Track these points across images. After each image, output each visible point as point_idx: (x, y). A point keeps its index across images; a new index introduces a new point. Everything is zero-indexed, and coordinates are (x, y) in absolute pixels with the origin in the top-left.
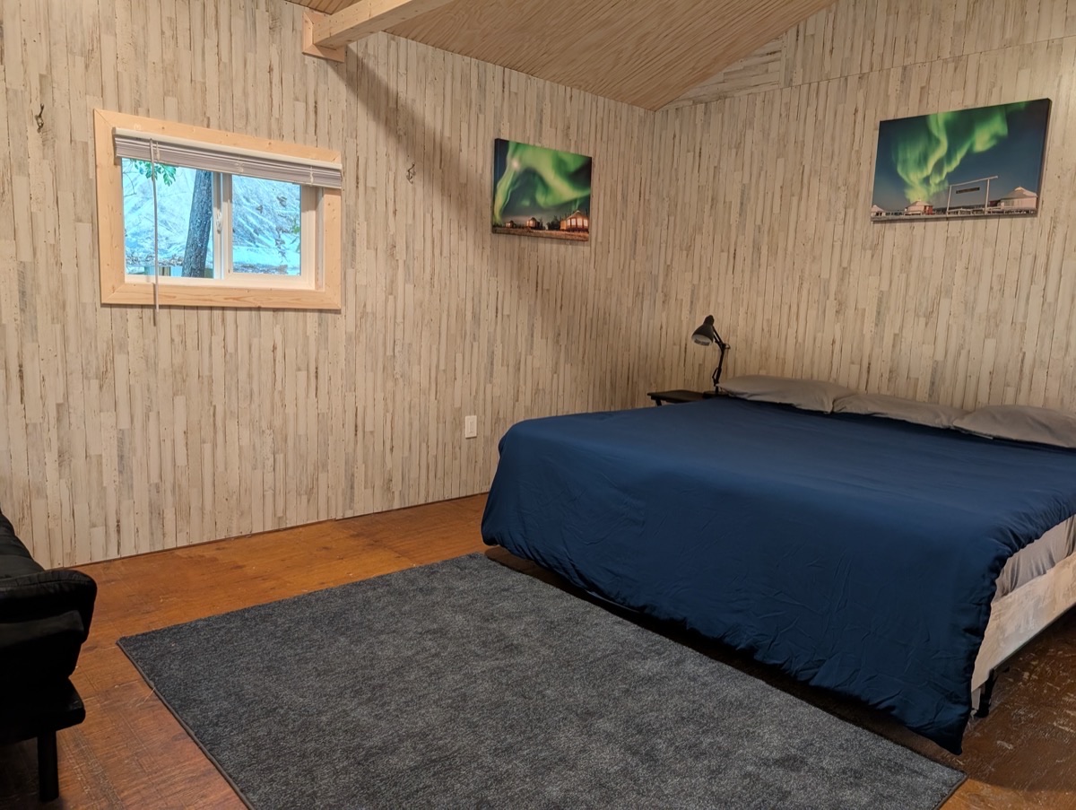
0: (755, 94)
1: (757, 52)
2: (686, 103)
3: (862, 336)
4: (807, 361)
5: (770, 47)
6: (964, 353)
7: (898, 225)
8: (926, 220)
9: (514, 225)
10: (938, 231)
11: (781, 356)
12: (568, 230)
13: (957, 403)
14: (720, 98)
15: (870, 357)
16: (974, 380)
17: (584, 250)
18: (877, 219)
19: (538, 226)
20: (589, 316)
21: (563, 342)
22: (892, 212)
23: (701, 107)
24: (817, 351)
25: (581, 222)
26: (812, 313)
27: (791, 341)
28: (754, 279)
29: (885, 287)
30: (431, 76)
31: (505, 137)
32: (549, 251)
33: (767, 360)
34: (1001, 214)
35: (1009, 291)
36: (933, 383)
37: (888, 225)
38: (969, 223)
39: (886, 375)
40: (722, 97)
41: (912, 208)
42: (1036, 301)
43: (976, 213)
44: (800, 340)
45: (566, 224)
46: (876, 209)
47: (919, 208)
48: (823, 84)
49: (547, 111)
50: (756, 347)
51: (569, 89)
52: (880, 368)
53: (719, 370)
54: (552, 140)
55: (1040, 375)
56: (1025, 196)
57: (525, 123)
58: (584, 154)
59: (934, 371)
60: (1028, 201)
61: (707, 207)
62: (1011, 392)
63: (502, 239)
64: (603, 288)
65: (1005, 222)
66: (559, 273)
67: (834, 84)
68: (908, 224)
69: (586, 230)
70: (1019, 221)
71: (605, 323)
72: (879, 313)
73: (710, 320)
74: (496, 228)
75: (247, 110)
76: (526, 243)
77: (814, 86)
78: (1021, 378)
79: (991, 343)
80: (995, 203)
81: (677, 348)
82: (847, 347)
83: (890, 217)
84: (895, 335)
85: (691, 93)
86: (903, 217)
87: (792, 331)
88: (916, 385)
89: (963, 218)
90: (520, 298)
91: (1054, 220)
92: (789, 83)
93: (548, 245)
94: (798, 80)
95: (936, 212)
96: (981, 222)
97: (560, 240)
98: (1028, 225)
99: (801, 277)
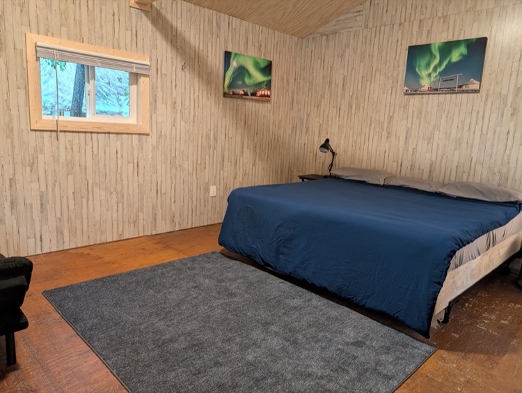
0: (350, 32)
1: (352, 11)
2: (318, 35)
3: (399, 148)
4: (373, 161)
5: (358, 9)
6: (445, 157)
7: (416, 96)
8: (429, 94)
9: (234, 93)
10: (434, 98)
11: (361, 158)
12: (260, 96)
13: (441, 181)
14: (333, 33)
15: (402, 159)
16: (449, 169)
17: (268, 106)
18: (406, 93)
19: (246, 94)
20: (271, 138)
21: (258, 151)
22: (413, 90)
23: (325, 37)
24: (378, 155)
25: (266, 92)
26: (376, 138)
27: (366, 151)
28: (349, 121)
29: (409, 125)
30: (193, 19)
31: (229, 50)
32: (250, 106)
33: (354, 160)
34: (463, 92)
35: (466, 128)
36: (430, 172)
37: (411, 96)
38: (448, 96)
39: (409, 168)
40: (334, 33)
41: (423, 88)
42: (478, 133)
43: (452, 91)
44: (370, 150)
45: (259, 93)
46: (406, 88)
47: (426, 88)
48: (382, 28)
49: (250, 38)
50: (349, 154)
51: (261, 27)
52: (406, 164)
53: (332, 165)
54: (253, 52)
55: (479, 168)
56: (474, 83)
57: (239, 43)
58: (268, 59)
59: (431, 165)
60: (476, 87)
61: (327, 86)
62: (465, 175)
63: (228, 100)
64: (277, 124)
65: (465, 95)
66: (256, 117)
67: (387, 28)
68: (421, 96)
69: (269, 96)
70: (471, 95)
71: (278, 142)
72: (406, 138)
73: (327, 141)
74: (225, 95)
75: (102, 34)
76: (240, 102)
77: (378, 28)
78: (470, 170)
79: (457, 152)
80: (460, 87)
81: (312, 154)
82: (391, 154)
83: (412, 92)
84: (414, 149)
85: (320, 30)
86: (418, 92)
87: (366, 146)
88: (423, 172)
89: (446, 93)
90: (237, 129)
91: (487, 95)
92: (367, 27)
93: (251, 104)
94: (371, 25)
95: (434, 90)
96: (454, 96)
97: (256, 101)
98: (475, 97)
99: (371, 120)
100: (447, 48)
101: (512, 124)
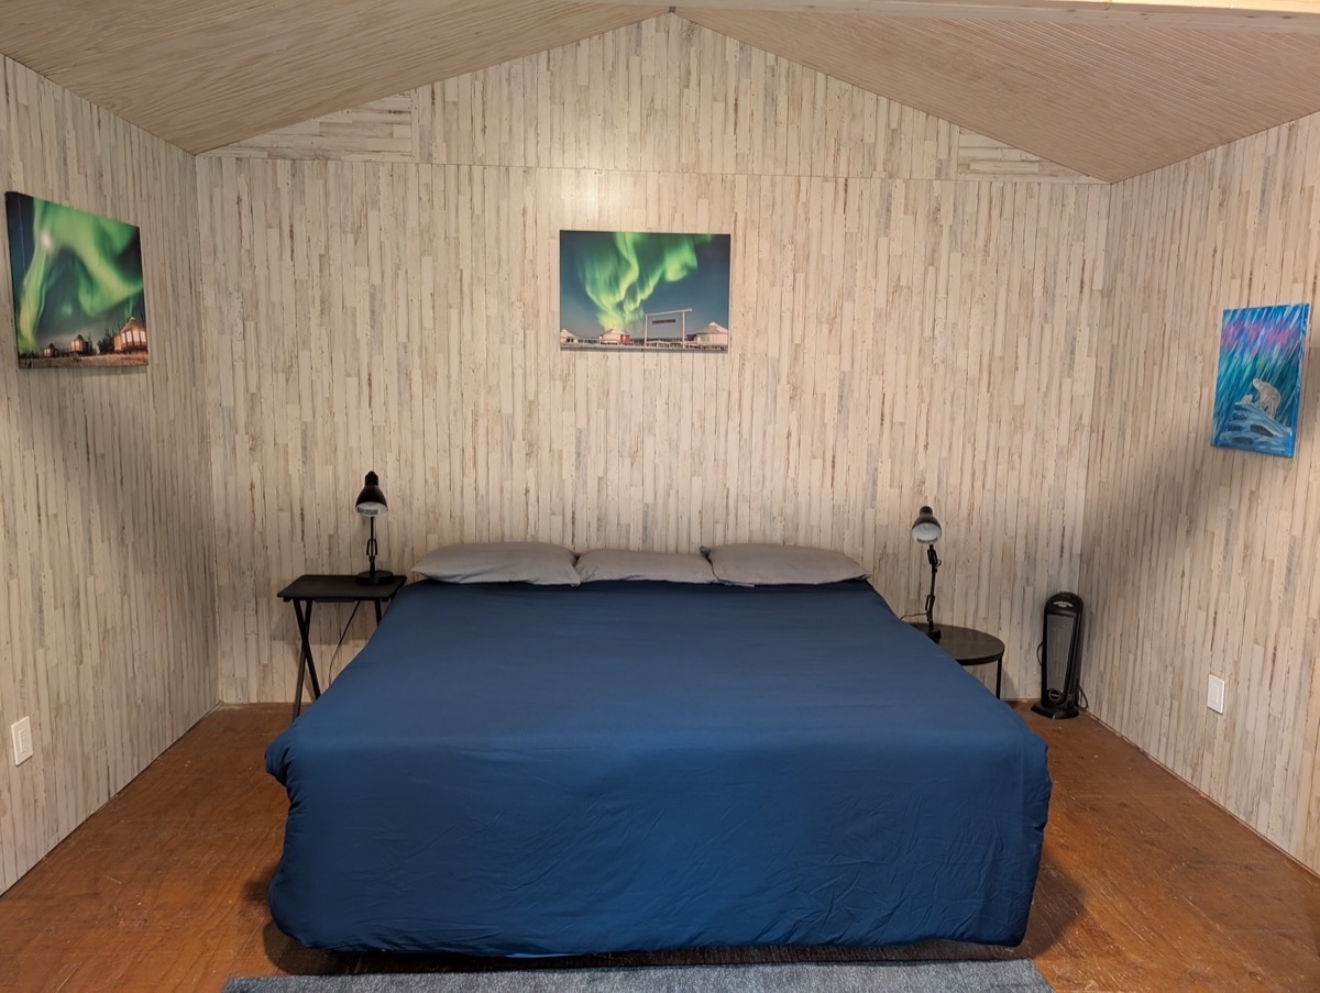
0: (376, 163)
1: (372, 104)
2: (254, 153)
3: (562, 481)
4: (494, 517)
5: (394, 102)
6: (673, 493)
7: (589, 353)
8: (619, 350)
9: (56, 353)
10: (635, 360)
11: (457, 513)
12: (124, 351)
13: (672, 547)
14: (316, 157)
15: (573, 505)
16: (685, 519)
17: (139, 379)
18: (568, 345)
19: (87, 350)
20: (156, 486)
21: (129, 540)
22: (583, 335)
23: (283, 167)
24: (506, 502)
25: (137, 336)
26: (495, 458)
27: (469, 494)
28: (406, 414)
29: (582, 424)
31: (19, 188)
32: (99, 387)
33: (437, 520)
34: (698, 348)
35: (709, 427)
36: (645, 528)
37: (578, 353)
38: (664, 356)
39: (594, 524)
40: (321, 157)
41: (607, 337)
42: (733, 437)
43: (673, 345)
44: (482, 491)
45: (123, 339)
46: (566, 334)
47: (614, 337)
48: (477, 170)
49: (71, 143)
50: (418, 504)
51: (95, 107)
52: (586, 517)
53: (372, 541)
54: (80, 196)
55: (743, 509)
56: (719, 332)
57: (44, 163)
58: (132, 224)
59: (645, 514)
60: (720, 339)
62: (720, 528)
63: (34, 377)
64: (166, 436)
65: (699, 356)
66: (113, 424)
67: (491, 174)
68: (601, 354)
69: (143, 348)
70: (712, 356)
71: (173, 494)
72: (578, 454)
74: (26, 360)
76: (66, 379)
77: (464, 169)
78: (727, 514)
79: (697, 481)
80: (691, 338)
82: (545, 496)
83: (584, 344)
84: (600, 478)
85: (265, 139)
86: (597, 345)
87: (469, 481)
88: (628, 532)
89: (658, 351)
90: (68, 480)
91: (743, 357)
92: (429, 158)
93: (95, 378)
94: (440, 156)
95: (633, 342)
96: (677, 356)
97: (112, 369)
98: (720, 361)
99: (475, 413)
100: (654, 247)
101: (793, 418)
